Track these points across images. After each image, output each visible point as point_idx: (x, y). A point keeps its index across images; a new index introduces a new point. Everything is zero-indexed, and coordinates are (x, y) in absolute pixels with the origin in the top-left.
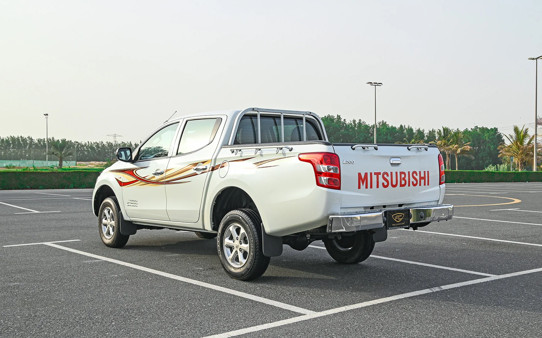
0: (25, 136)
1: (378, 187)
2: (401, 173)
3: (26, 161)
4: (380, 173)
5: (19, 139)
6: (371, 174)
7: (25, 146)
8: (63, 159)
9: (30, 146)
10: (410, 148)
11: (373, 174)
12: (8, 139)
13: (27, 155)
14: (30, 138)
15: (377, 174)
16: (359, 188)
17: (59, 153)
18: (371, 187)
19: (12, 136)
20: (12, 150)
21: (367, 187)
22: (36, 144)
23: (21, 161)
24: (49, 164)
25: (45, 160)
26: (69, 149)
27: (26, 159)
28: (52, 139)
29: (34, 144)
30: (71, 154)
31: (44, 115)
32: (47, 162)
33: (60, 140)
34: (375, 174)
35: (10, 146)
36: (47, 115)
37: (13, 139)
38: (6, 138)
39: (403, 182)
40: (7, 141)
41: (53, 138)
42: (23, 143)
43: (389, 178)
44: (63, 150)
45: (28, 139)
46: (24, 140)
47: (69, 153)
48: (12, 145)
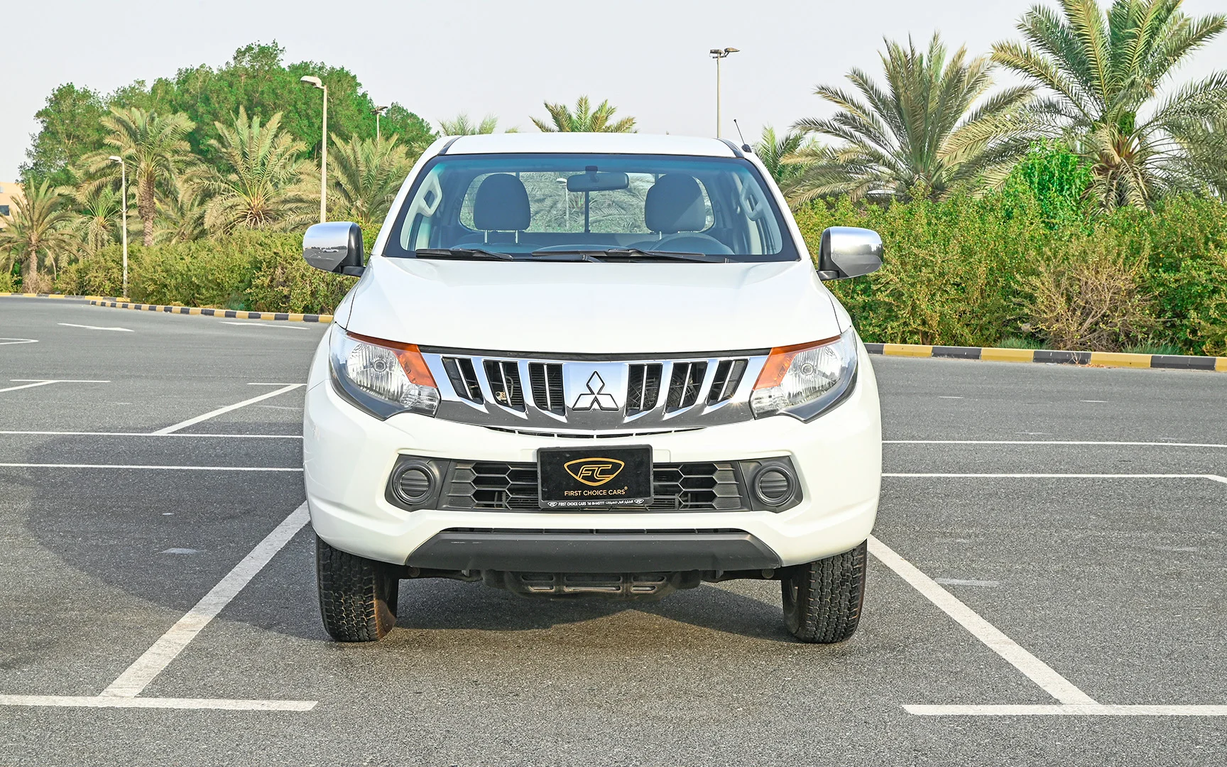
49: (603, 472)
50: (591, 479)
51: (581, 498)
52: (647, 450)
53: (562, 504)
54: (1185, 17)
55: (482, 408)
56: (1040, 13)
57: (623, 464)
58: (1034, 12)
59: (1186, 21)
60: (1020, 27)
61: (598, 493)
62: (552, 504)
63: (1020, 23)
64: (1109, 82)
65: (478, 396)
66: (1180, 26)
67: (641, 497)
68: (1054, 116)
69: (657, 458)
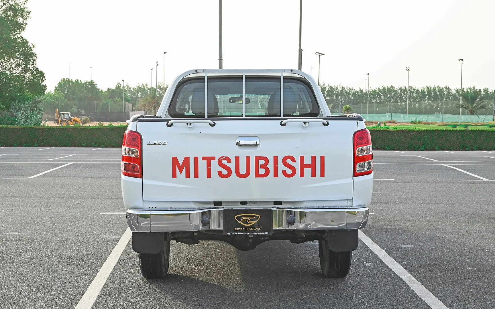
0: (442, 86)
1: (209, 175)
2: (257, 159)
3: (441, 115)
4: (214, 158)
5: (436, 90)
6: (196, 159)
7: (442, 98)
8: (474, 113)
9: (448, 98)
10: (284, 122)
11: (200, 159)
12: (423, 89)
13: (439, 109)
14: (447, 88)
15: (209, 160)
16: (174, 176)
17: (470, 106)
18: (196, 176)
19: (428, 87)
20: (427, 103)
21: (188, 176)
22: (454, 95)
23: (435, 115)
24: (463, 118)
25: (459, 114)
26: (481, 101)
27: (440, 113)
28: (472, 89)
29: (452, 96)
30: (484, 107)
31: (459, 60)
32: (460, 116)
33: (482, 90)
34: (204, 158)
35: (426, 97)
36: (462, 60)
37: (429, 89)
38: (422, 88)
39: (262, 171)
40: (423, 92)
41: (474, 87)
42: (439, 94)
43: (232, 166)
44: (474, 103)
45: (445, 90)
46: (441, 90)
47: (480, 107)
48: (427, 96)
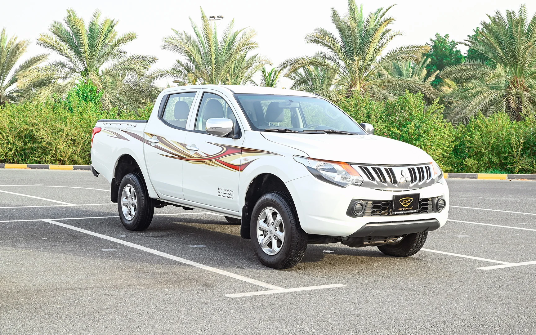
49: (408, 202)
50: (405, 204)
51: (402, 211)
52: (418, 195)
53: (398, 213)
54: (115, 31)
55: (375, 183)
56: (57, 24)
57: (413, 199)
58: (55, 24)
59: (116, 33)
60: (50, 29)
61: (406, 209)
62: (396, 213)
63: (50, 28)
64: (89, 55)
65: (373, 179)
66: (114, 34)
67: (415, 210)
68: (63, 68)
69: (421, 197)
